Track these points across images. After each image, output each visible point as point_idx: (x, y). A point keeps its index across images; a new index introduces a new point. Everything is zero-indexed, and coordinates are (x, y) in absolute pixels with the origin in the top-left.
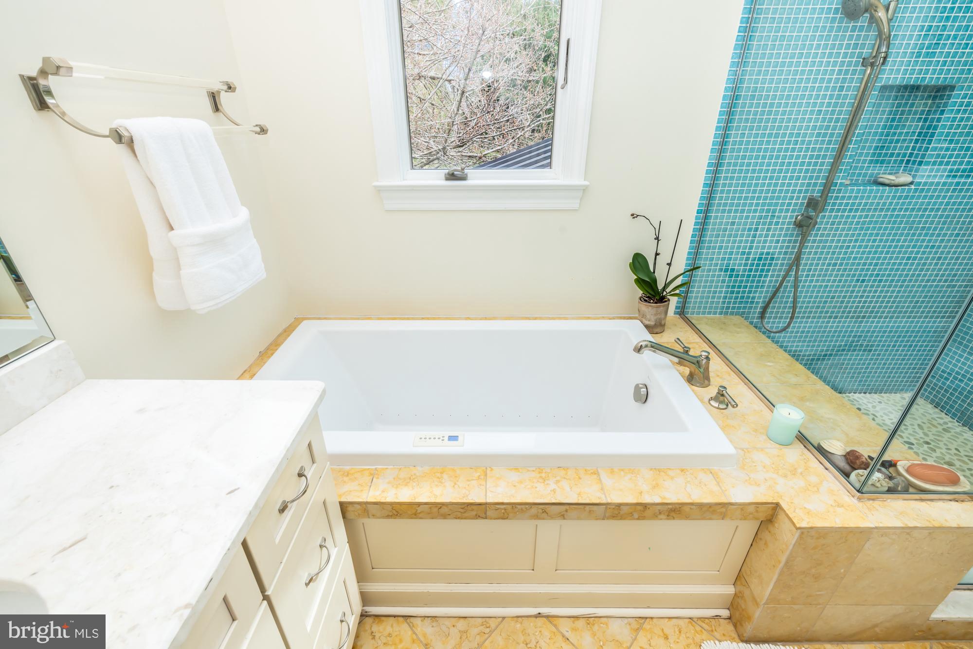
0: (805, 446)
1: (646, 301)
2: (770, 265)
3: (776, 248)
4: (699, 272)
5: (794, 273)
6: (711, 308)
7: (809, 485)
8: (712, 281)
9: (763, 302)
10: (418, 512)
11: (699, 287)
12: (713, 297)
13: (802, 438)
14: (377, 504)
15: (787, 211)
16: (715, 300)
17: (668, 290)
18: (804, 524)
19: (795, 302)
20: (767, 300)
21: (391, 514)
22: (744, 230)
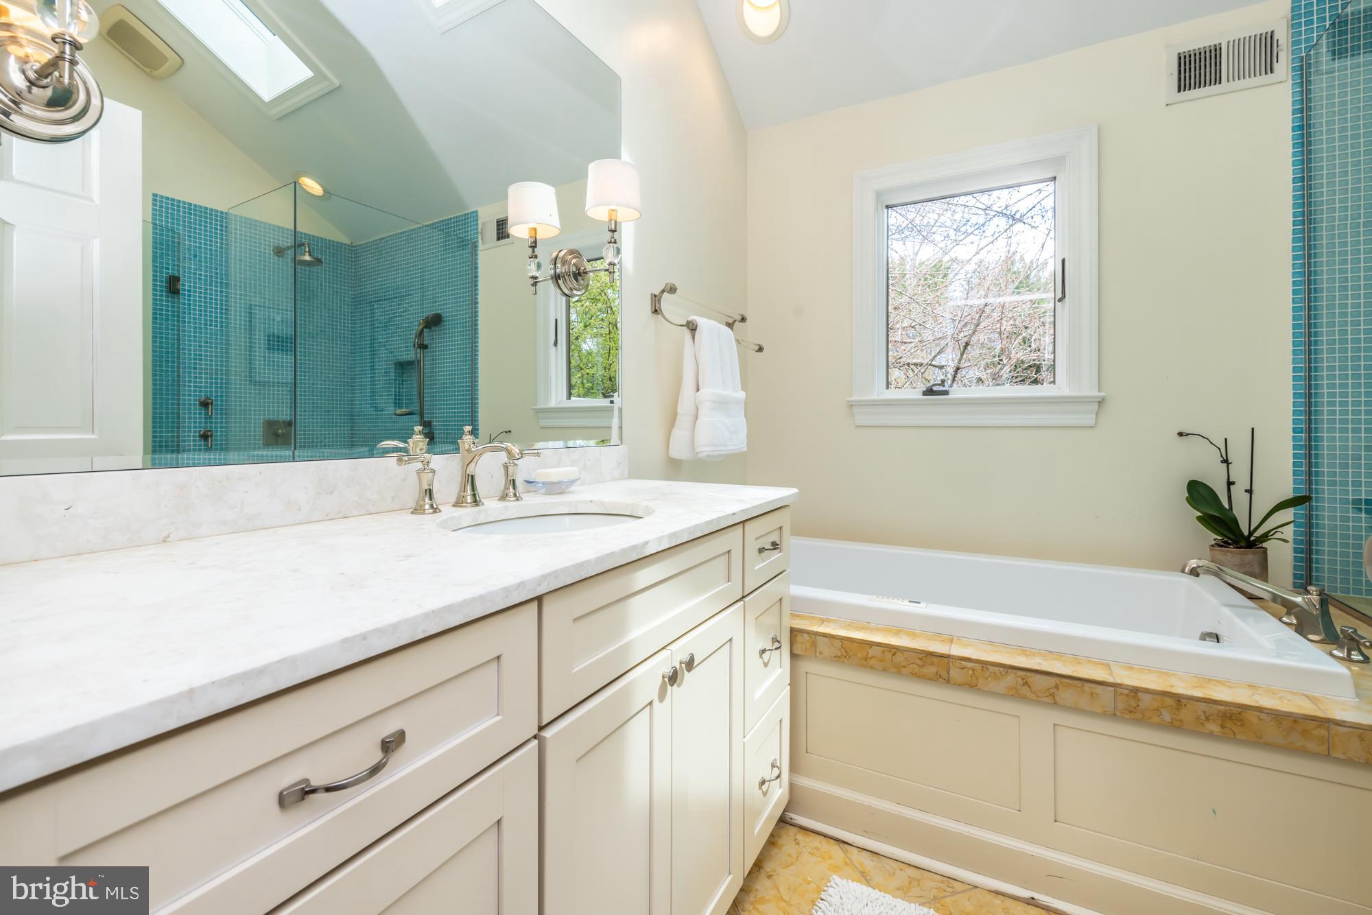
1: (1223, 547)
10: (869, 656)
14: (826, 637)
21: (839, 654)
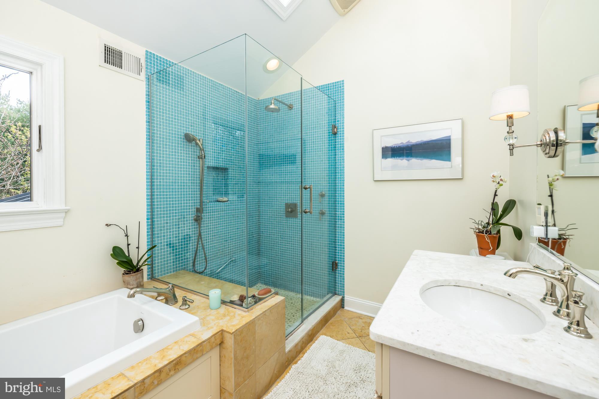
0: (226, 305)
1: (128, 274)
2: (190, 240)
3: (190, 232)
4: (156, 248)
5: (201, 242)
6: (167, 270)
7: (231, 317)
8: (164, 255)
9: (192, 259)
11: (158, 260)
12: (167, 264)
13: (223, 302)
15: (189, 214)
16: (169, 265)
17: (140, 264)
18: (234, 330)
19: (205, 256)
20: (194, 258)
22: (173, 226)
